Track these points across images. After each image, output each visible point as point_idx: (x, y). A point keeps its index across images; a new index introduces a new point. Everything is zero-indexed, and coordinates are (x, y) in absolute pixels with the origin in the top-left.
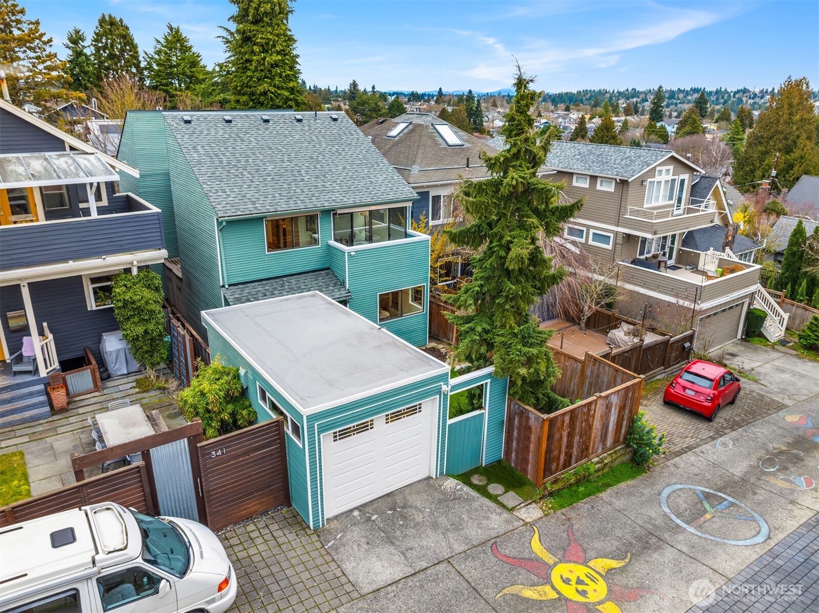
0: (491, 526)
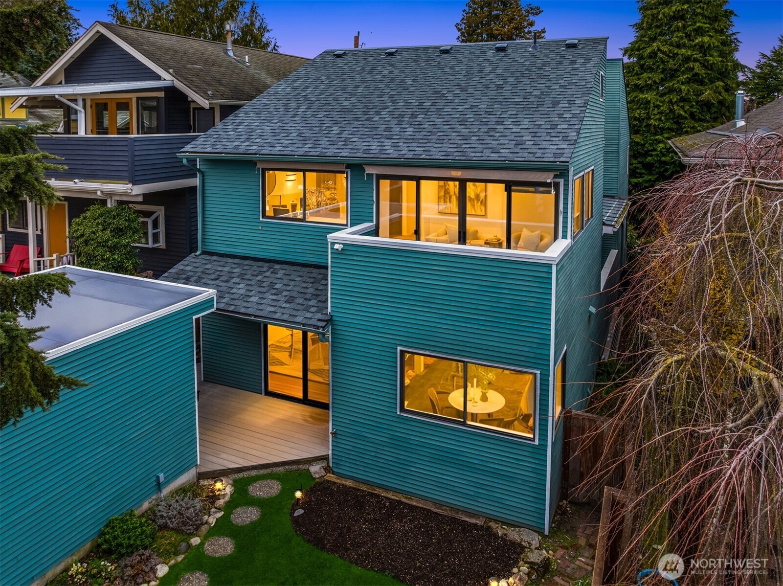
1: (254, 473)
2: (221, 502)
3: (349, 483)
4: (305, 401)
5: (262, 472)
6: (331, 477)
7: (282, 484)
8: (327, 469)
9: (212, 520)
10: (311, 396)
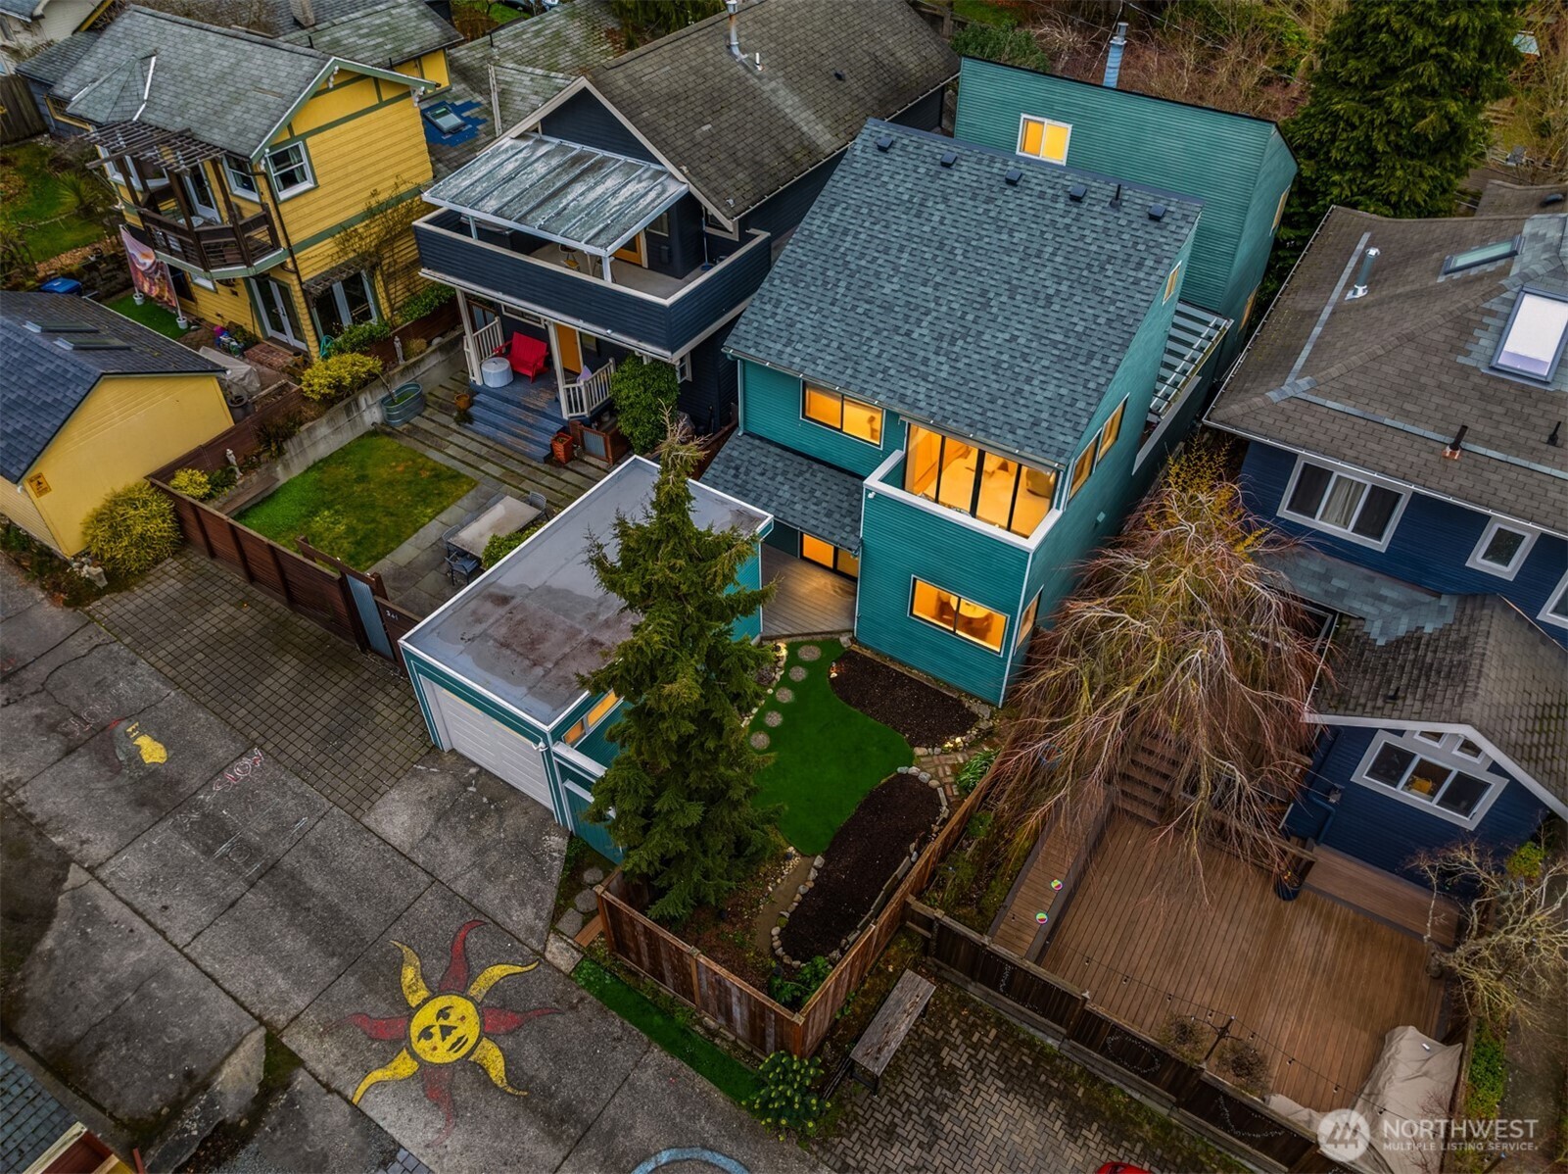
0: (513, 913)
1: (800, 639)
2: (782, 664)
3: (868, 654)
4: (834, 571)
5: (805, 639)
6: (855, 648)
7: (823, 651)
8: (854, 640)
9: (778, 677)
10: (840, 568)
